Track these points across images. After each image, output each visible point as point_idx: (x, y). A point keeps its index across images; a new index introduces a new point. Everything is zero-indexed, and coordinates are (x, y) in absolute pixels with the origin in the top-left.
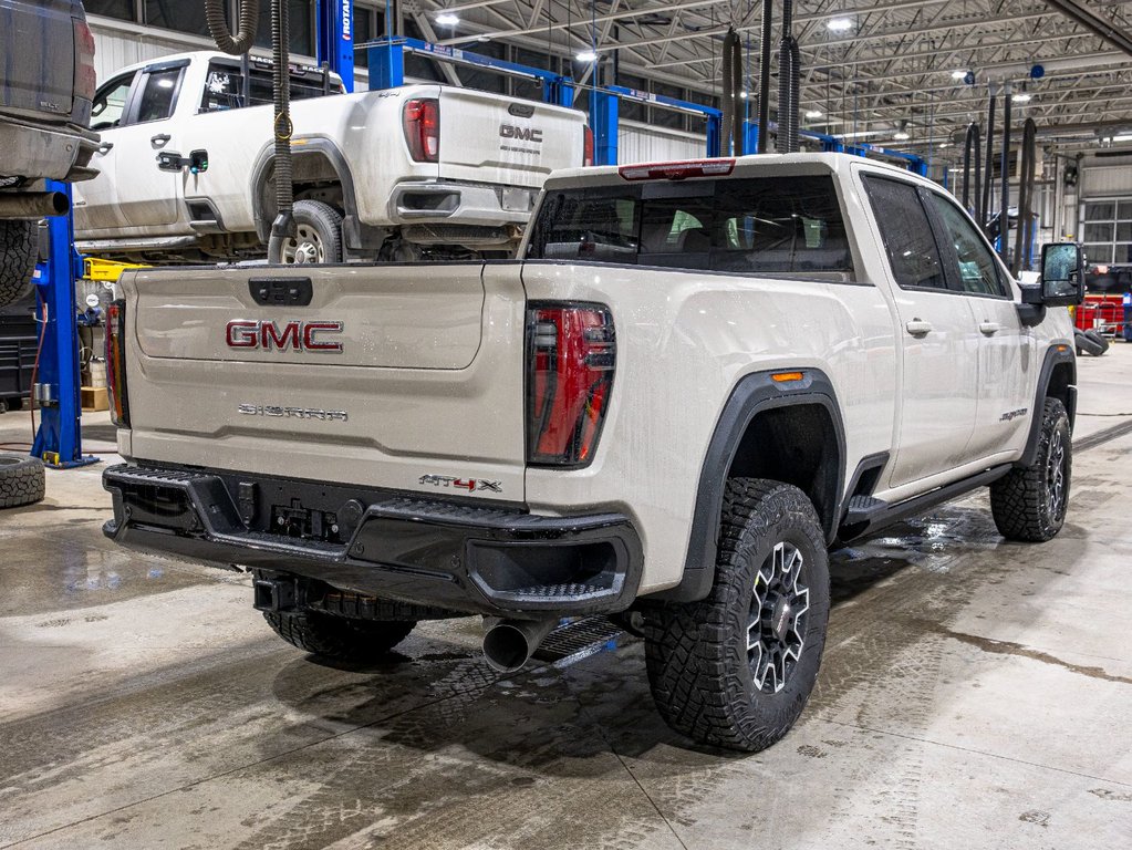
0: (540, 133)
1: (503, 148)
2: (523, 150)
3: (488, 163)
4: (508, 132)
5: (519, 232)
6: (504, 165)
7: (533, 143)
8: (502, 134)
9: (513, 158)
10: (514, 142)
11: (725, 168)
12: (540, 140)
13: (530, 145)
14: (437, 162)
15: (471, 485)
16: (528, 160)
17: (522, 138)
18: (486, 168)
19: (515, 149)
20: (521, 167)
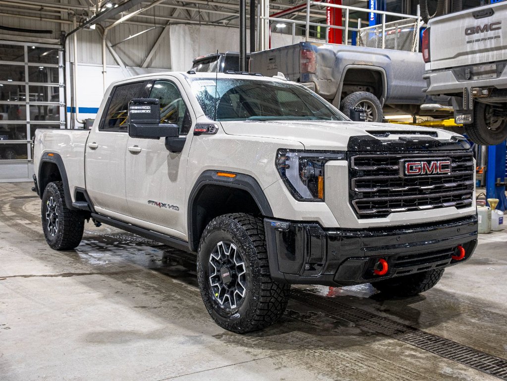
0: (498, 23)
1: (468, 42)
2: (484, 39)
3: (460, 54)
4: (471, 31)
6: (473, 52)
7: (493, 32)
8: (467, 34)
9: (476, 46)
10: (476, 36)
12: (499, 28)
13: (491, 33)
14: (430, 61)
17: (482, 32)
19: (478, 41)
20: (487, 50)
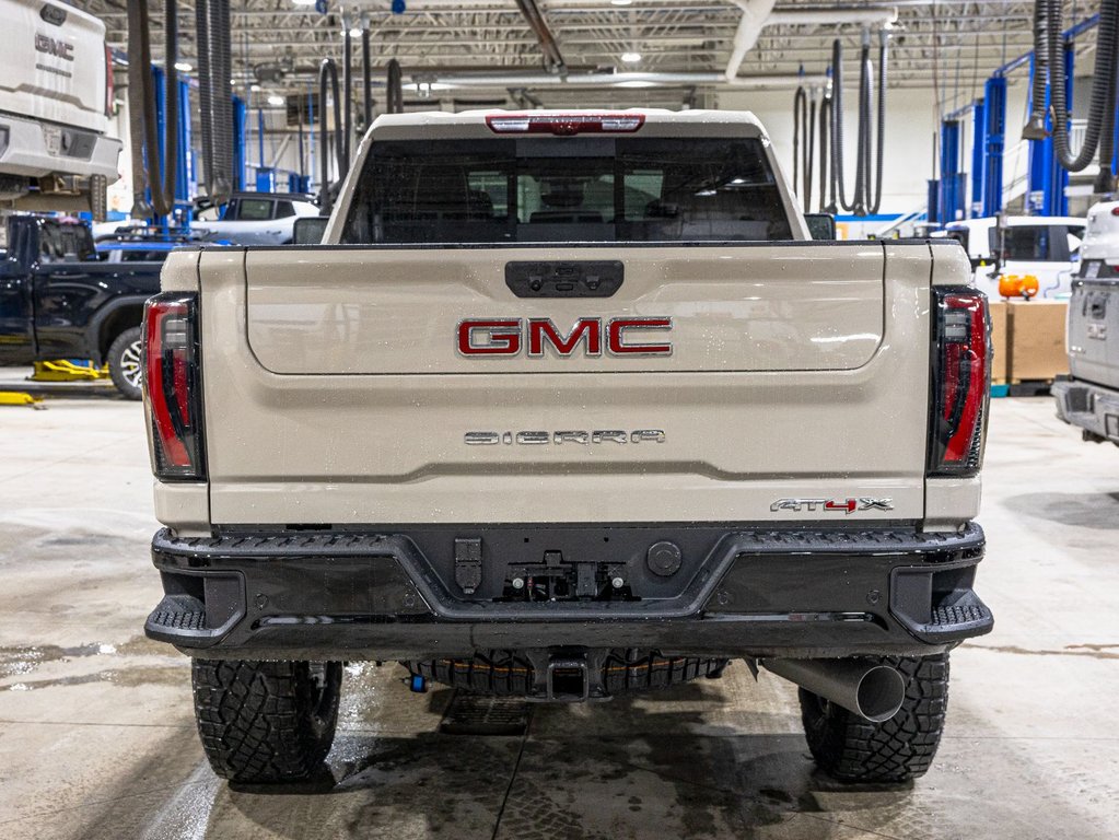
0: (71, 48)
1: (38, 66)
2: (57, 72)
3: (25, 88)
4: (44, 44)
5: (60, 186)
6: (39, 91)
8: (38, 48)
9: (48, 81)
10: (49, 59)
12: (72, 59)
13: (63, 64)
15: (851, 506)
16: (61, 85)
17: (55, 54)
18: (21, 95)
19: (49, 69)
20: (54, 95)
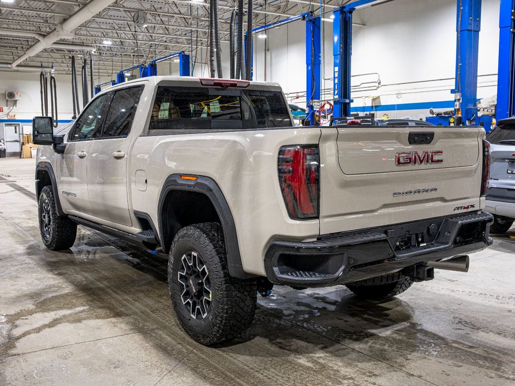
11: (246, 85)
15: (468, 207)
